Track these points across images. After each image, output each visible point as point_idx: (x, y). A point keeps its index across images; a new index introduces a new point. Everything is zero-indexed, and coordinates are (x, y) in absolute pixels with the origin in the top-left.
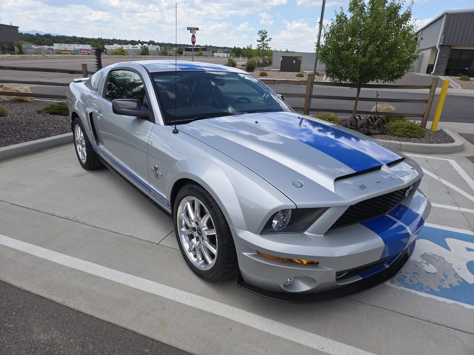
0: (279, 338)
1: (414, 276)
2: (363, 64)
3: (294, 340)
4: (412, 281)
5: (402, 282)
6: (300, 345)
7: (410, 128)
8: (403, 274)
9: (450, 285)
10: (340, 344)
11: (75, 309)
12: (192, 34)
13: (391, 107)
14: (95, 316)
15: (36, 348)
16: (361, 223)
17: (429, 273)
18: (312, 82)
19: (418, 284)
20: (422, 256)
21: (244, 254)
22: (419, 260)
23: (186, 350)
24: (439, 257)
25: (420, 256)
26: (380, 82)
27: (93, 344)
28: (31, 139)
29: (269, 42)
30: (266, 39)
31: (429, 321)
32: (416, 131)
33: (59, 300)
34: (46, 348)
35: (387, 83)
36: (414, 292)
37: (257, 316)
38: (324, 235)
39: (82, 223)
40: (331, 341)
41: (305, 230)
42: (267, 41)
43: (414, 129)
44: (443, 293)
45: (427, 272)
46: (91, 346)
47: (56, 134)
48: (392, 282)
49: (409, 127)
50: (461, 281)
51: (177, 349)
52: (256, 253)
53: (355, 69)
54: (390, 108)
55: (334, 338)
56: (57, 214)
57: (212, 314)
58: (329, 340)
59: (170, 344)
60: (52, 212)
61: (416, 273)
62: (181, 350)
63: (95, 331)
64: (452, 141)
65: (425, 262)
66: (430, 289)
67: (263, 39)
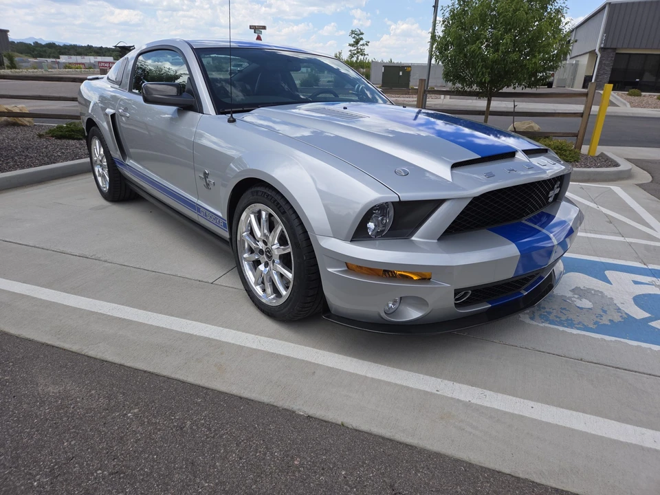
0: (380, 381)
1: (561, 312)
2: (494, 62)
3: (399, 382)
4: (560, 318)
5: (546, 319)
6: (408, 388)
7: (559, 149)
8: (548, 310)
9: (611, 321)
10: (461, 385)
11: (98, 357)
12: (256, 35)
13: (533, 124)
14: (125, 364)
15: (44, 402)
16: (488, 229)
17: (582, 308)
18: (425, 91)
19: (567, 320)
20: (573, 291)
21: (329, 270)
22: (570, 294)
23: (252, 398)
24: (595, 291)
25: (570, 291)
26: (519, 90)
27: (124, 395)
28: (29, 166)
29: (365, 47)
30: (361, 42)
31: (581, 360)
32: (568, 153)
33: (75, 348)
34: (57, 401)
35: (528, 90)
36: (561, 328)
37: (349, 359)
38: (438, 240)
39: (105, 261)
40: (450, 383)
41: (412, 234)
42: (363, 45)
43: (565, 151)
44: (600, 329)
45: (579, 307)
46: (120, 397)
47: (66, 159)
48: (532, 318)
49: (558, 147)
50: (626, 316)
51: (241, 398)
52: (346, 268)
53: (484, 69)
54: (532, 127)
55: (453, 379)
56: (69, 251)
57: (288, 358)
58: (446, 382)
59: (231, 393)
60: (62, 249)
61: (565, 309)
62: (247, 399)
63: (126, 381)
64: (617, 165)
65: (576, 296)
66: (583, 325)
67: (357, 42)
